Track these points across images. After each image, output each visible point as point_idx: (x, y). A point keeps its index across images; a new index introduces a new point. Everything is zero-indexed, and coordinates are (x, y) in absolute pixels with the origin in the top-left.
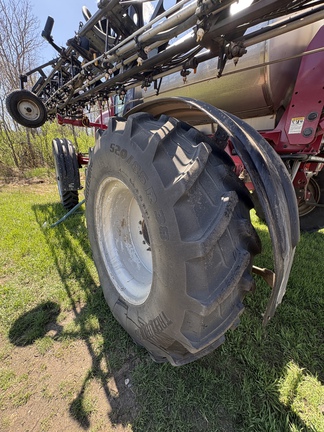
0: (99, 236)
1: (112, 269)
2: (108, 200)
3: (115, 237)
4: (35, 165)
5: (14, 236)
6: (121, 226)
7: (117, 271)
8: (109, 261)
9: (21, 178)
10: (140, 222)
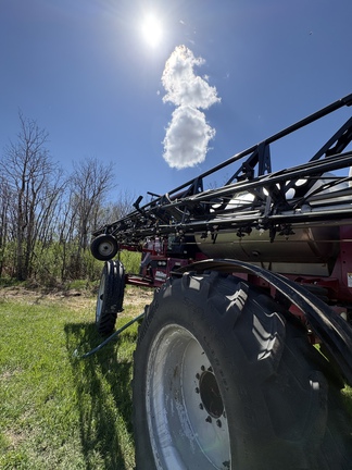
0: (148, 388)
1: (158, 444)
2: (166, 343)
3: (165, 391)
4: (77, 277)
5: (43, 366)
6: (174, 375)
7: (164, 451)
8: (155, 428)
9: (60, 289)
10: (198, 375)
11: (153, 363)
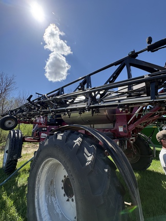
2: (46, 169)
3: (46, 194)
6: (50, 184)
10: (62, 181)
11: (39, 181)
